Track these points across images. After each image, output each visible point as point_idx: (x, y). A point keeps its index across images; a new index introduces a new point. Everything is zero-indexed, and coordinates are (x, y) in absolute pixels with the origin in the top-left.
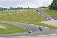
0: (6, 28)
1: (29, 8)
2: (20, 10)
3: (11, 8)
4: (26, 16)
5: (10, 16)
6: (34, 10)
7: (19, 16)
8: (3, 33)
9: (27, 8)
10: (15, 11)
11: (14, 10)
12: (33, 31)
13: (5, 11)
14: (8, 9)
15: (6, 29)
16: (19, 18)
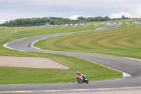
0: (68, 68)
1: (126, 17)
2: (102, 23)
3: (81, 19)
4: (117, 39)
5: (78, 38)
6: (136, 22)
7: (100, 39)
8: (59, 81)
9: (120, 19)
10: (90, 26)
11: (89, 24)
12: (134, 75)
13: (67, 25)
14: (74, 22)
15: (67, 70)
16: (99, 42)
